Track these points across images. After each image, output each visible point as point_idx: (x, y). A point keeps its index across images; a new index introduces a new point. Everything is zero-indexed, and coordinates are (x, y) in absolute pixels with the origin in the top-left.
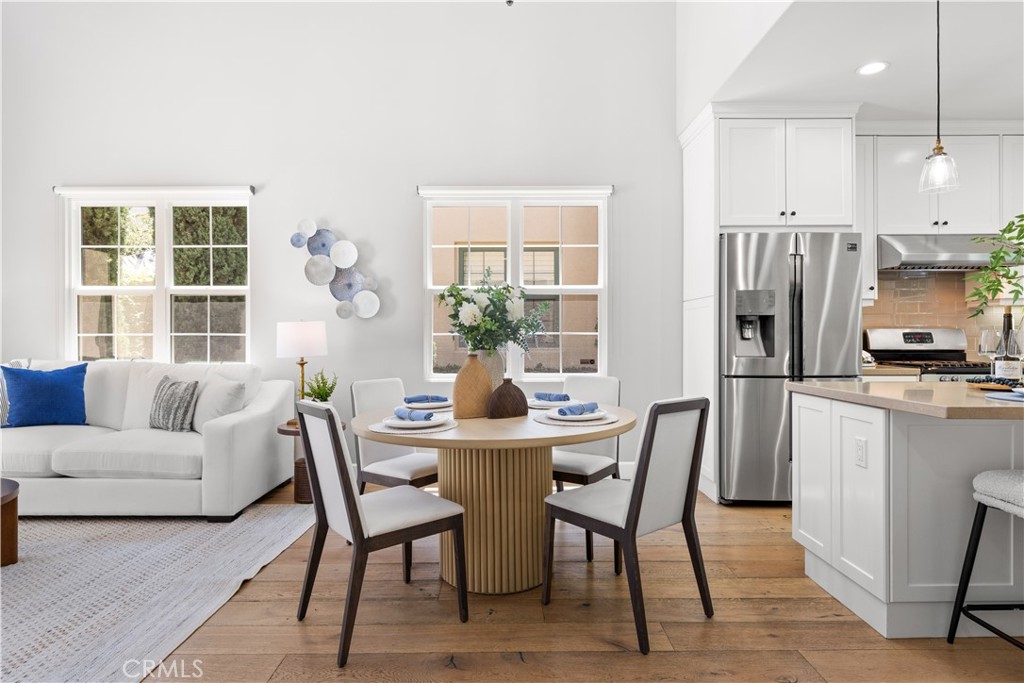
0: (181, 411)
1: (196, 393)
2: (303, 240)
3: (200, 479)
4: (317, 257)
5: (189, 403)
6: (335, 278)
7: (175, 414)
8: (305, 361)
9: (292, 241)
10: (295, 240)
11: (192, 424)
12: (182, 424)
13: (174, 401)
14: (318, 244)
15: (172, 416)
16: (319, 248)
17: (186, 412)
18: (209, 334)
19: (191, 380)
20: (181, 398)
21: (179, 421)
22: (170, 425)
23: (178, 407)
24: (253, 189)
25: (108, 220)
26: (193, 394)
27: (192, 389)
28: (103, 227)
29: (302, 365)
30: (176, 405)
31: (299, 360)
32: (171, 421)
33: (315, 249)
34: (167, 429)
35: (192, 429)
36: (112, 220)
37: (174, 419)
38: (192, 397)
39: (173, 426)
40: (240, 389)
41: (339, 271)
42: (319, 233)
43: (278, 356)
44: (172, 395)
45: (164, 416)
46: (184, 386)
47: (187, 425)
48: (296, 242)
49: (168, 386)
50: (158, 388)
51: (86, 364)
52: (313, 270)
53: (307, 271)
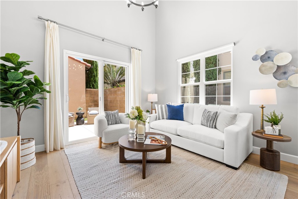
0: (212, 121)
1: (217, 116)
2: (258, 57)
3: (223, 149)
4: (265, 63)
5: (215, 119)
6: (276, 71)
7: (210, 122)
8: (264, 106)
9: (252, 59)
10: (254, 58)
11: (215, 126)
12: (212, 126)
13: (209, 118)
14: (266, 57)
15: (209, 123)
16: (266, 59)
17: (213, 122)
18: (217, 96)
19: (215, 111)
20: (212, 117)
21: (211, 125)
22: (208, 125)
23: (211, 120)
24: (235, 44)
25: (187, 67)
26: (216, 116)
27: (215, 114)
28: (186, 69)
29: (263, 108)
30: (210, 119)
31: (261, 106)
32: (209, 124)
33: (264, 60)
34: (207, 126)
35: (215, 128)
36: (188, 67)
37: (210, 124)
38: (215, 117)
39: (209, 126)
40: (235, 116)
41: (279, 67)
42: (266, 53)
43: (250, 104)
44: (209, 116)
45: (206, 122)
46: (213, 113)
47: (214, 126)
48: (255, 59)
49: (207, 112)
50: (203, 113)
51: (184, 104)
52: (263, 68)
53: (260, 70)
